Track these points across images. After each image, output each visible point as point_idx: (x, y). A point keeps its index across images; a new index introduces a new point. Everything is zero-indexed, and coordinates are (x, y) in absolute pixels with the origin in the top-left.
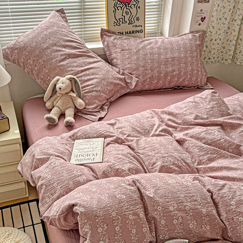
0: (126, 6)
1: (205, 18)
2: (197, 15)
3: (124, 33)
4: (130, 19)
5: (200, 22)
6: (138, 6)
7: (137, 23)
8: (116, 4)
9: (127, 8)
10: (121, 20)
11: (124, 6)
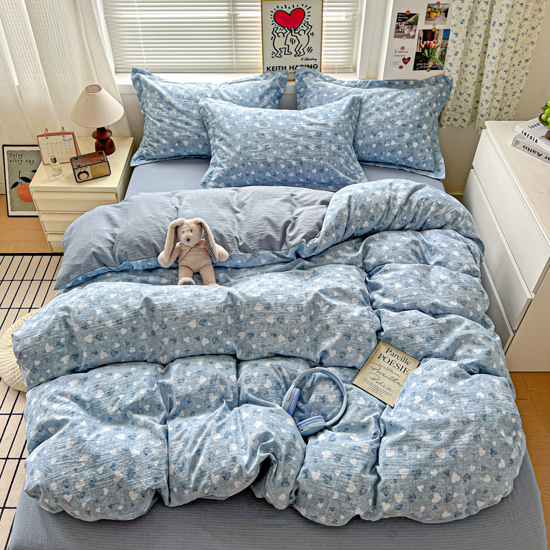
0: (291, 31)
1: (409, 59)
2: (396, 54)
3: (288, 68)
4: (297, 50)
5: (402, 64)
6: (311, 32)
7: (308, 55)
8: (275, 29)
9: (293, 34)
10: (283, 50)
11: (289, 32)
